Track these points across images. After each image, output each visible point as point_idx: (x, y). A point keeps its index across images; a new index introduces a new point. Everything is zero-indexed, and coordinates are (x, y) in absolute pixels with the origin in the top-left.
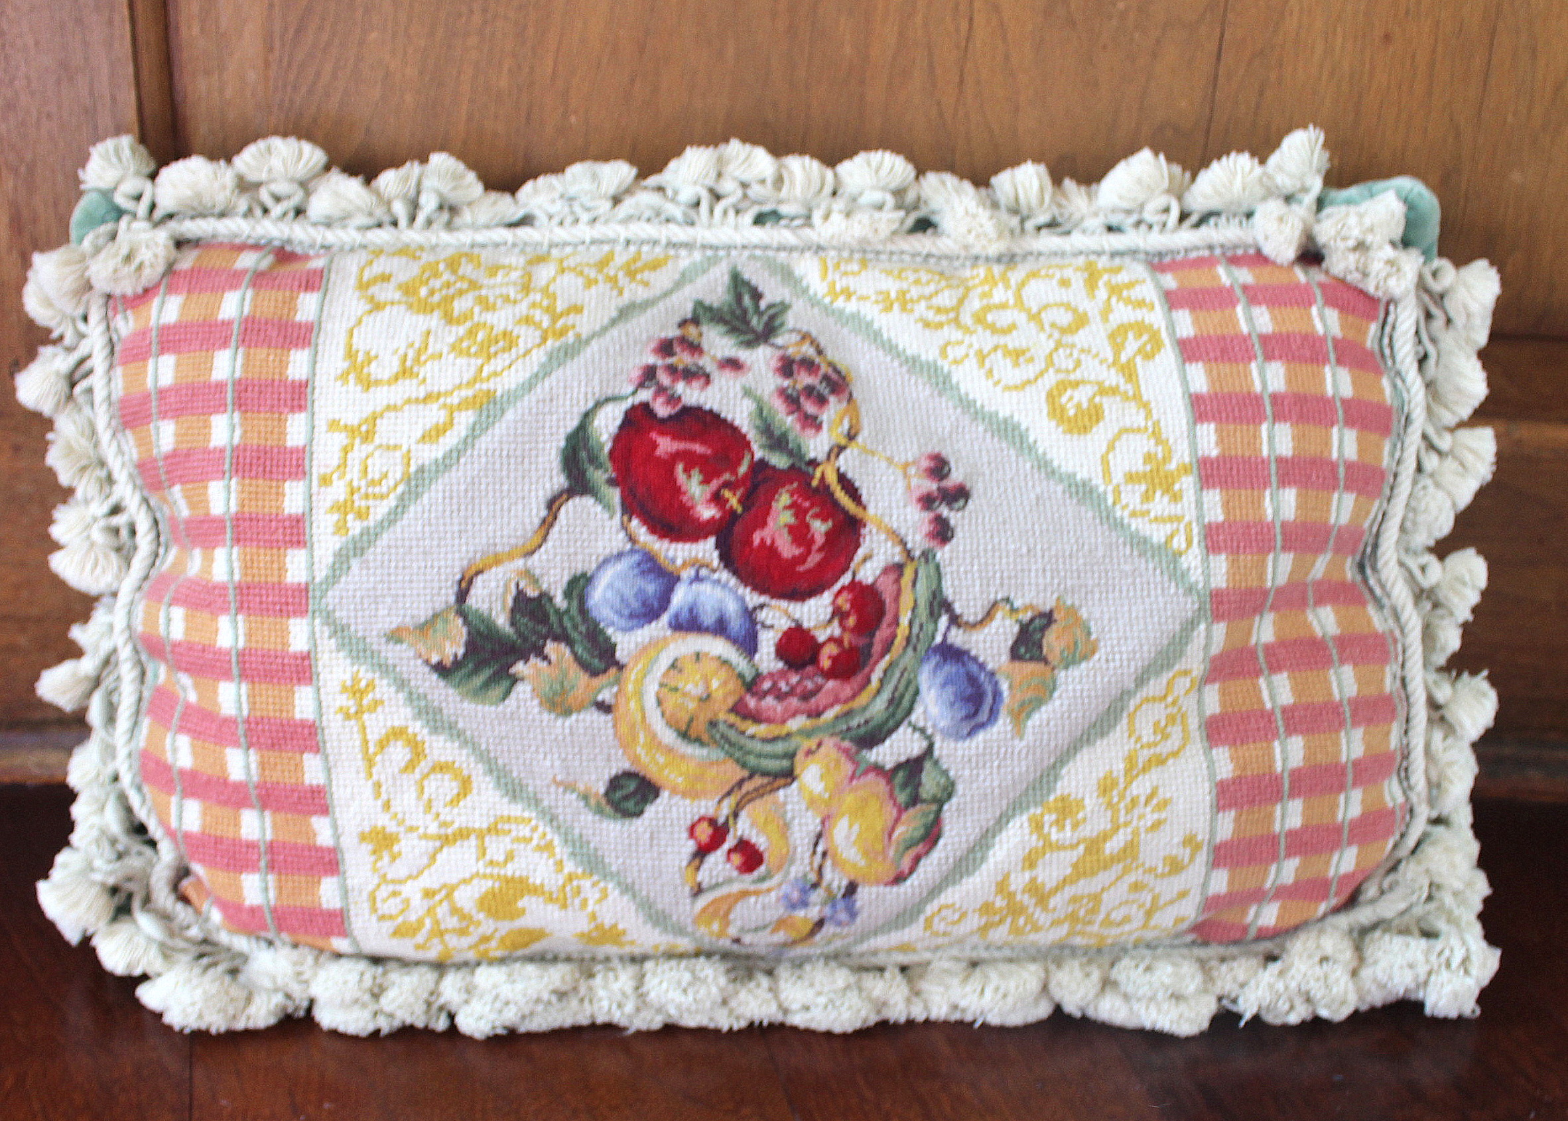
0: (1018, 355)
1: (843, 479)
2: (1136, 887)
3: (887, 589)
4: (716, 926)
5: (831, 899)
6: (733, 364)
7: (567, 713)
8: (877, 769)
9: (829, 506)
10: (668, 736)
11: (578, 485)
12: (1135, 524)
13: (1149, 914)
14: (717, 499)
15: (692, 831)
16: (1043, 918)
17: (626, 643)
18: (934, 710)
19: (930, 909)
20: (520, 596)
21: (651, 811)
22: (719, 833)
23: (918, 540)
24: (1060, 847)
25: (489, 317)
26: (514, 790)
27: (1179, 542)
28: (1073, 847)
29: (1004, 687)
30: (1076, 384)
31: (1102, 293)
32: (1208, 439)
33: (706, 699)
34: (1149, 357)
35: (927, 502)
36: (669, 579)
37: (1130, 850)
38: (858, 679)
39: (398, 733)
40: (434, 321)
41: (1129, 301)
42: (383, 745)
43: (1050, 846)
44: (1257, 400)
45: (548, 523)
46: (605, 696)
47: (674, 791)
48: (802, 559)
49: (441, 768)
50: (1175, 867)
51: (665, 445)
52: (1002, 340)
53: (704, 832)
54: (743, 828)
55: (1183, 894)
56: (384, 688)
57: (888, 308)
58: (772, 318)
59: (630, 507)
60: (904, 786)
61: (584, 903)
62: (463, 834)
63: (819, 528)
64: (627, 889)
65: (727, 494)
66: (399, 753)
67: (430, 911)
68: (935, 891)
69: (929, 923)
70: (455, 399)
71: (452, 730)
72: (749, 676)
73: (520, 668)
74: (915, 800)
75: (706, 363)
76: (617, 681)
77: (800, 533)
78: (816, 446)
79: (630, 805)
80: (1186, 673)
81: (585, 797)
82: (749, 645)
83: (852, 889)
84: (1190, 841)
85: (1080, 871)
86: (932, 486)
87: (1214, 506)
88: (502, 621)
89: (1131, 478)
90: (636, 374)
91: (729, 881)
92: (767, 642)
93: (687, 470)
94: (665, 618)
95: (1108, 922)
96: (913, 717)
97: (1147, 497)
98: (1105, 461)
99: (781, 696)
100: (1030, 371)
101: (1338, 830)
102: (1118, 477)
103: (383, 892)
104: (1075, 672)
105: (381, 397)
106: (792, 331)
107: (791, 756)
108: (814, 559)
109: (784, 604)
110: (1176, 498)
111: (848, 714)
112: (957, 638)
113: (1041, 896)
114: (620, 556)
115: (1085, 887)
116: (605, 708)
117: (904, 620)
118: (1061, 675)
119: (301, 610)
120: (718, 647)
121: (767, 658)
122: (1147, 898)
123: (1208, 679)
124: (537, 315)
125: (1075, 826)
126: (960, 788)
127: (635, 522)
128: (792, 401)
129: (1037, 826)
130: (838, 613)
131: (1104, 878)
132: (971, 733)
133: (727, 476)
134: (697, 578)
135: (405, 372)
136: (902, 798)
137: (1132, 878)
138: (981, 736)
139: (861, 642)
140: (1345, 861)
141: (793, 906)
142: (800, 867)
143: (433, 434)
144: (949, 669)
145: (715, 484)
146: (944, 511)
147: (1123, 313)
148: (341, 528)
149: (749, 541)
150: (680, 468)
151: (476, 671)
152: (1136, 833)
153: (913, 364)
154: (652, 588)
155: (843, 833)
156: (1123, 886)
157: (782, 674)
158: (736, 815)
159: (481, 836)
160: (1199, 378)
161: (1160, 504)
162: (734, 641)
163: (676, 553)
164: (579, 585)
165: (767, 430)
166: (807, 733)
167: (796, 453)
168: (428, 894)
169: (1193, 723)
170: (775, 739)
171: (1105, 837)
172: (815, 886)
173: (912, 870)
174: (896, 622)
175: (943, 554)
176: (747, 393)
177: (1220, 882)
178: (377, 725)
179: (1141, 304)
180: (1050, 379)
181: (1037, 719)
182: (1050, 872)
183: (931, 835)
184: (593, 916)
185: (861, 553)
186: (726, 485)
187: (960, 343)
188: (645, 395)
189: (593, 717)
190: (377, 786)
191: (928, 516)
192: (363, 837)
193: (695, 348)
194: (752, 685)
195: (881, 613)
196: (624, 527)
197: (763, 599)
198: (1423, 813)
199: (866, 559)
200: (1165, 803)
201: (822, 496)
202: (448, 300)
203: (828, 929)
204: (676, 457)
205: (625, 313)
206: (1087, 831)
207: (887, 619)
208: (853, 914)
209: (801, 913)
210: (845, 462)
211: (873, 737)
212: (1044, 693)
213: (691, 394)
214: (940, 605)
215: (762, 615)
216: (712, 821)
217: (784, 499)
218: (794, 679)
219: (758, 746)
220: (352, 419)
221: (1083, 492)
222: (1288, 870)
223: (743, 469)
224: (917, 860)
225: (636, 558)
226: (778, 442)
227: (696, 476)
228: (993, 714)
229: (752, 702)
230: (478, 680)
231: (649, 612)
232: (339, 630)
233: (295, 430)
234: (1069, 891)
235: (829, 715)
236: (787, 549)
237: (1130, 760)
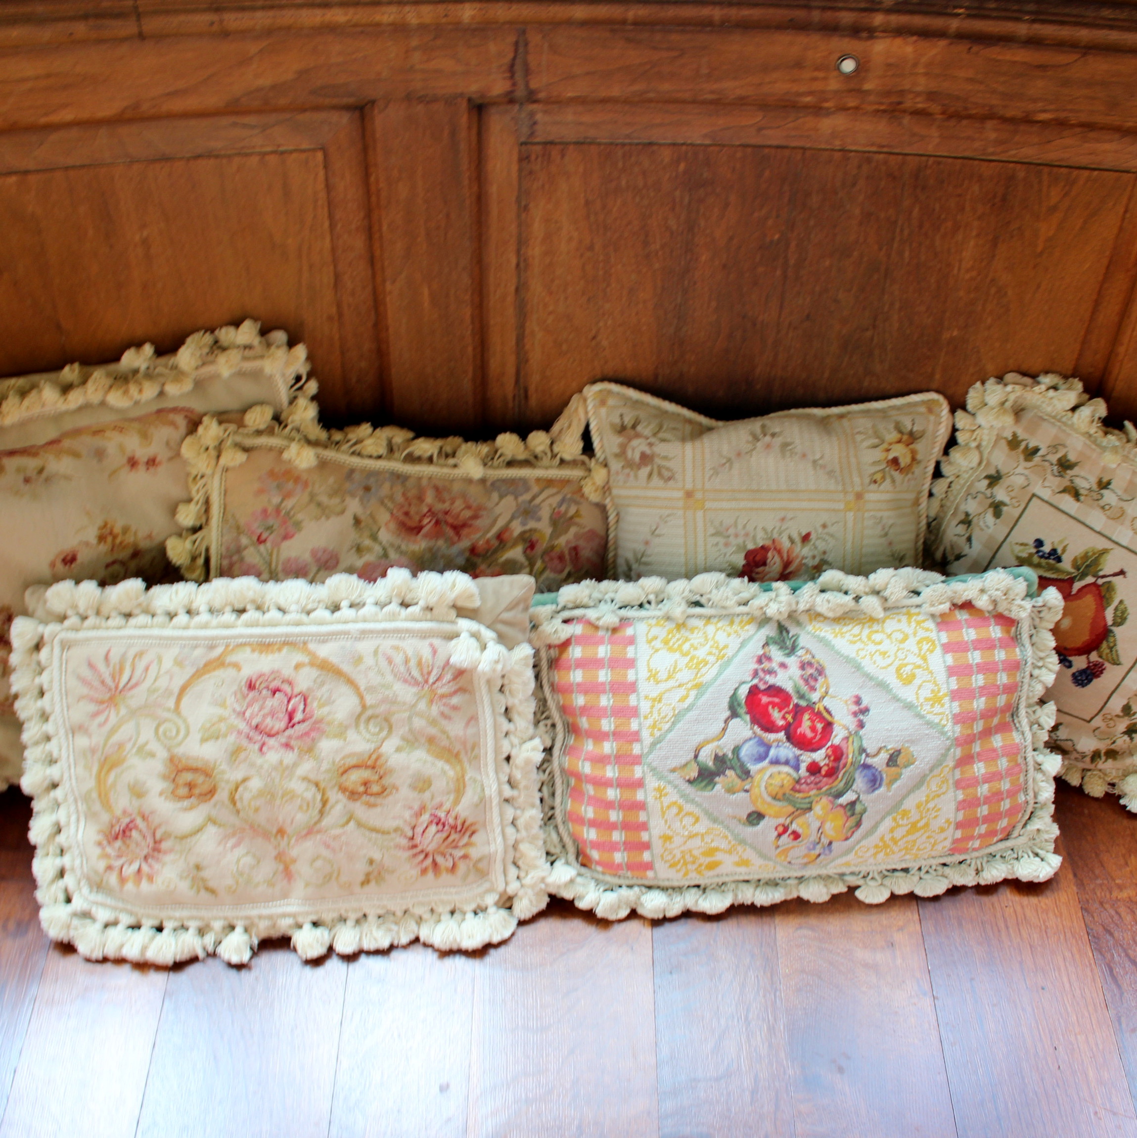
0: (884, 654)
1: (825, 708)
2: (929, 837)
3: (844, 746)
4: (783, 858)
5: (824, 848)
6: (783, 665)
7: (734, 793)
8: (841, 806)
9: (822, 719)
10: (769, 799)
11: (734, 714)
12: (929, 717)
13: (933, 846)
14: (784, 718)
15: (776, 829)
16: (895, 849)
17: (753, 768)
18: (861, 785)
19: (857, 848)
20: (716, 756)
21: (763, 823)
22: (786, 829)
23: (853, 727)
24: (902, 826)
25: (695, 653)
26: (715, 820)
27: (944, 722)
28: (907, 825)
29: (884, 776)
30: (906, 665)
31: (913, 624)
32: (954, 684)
33: (782, 786)
34: (932, 652)
35: (855, 714)
36: (769, 747)
37: (927, 825)
38: (834, 777)
39: (675, 803)
40: (677, 655)
41: (923, 628)
42: (669, 807)
43: (898, 826)
44: (971, 666)
45: (724, 730)
46: (747, 787)
47: (770, 816)
48: (814, 738)
49: (689, 814)
50: (942, 830)
51: (765, 699)
52: (879, 647)
53: (781, 829)
54: (794, 827)
55: (945, 839)
56: (669, 789)
57: (836, 636)
58: (794, 642)
59: (754, 721)
60: (850, 810)
61: (738, 853)
62: (696, 835)
63: (820, 726)
64: (754, 848)
65: (787, 716)
66: (674, 810)
67: (683, 857)
68: (858, 842)
69: (856, 854)
70: (689, 685)
71: (692, 801)
72: (797, 778)
73: (717, 779)
74: (853, 814)
75: (774, 665)
76: (752, 782)
77: (813, 729)
78: (815, 697)
79: (755, 822)
80: (947, 766)
81: (740, 821)
82: (797, 768)
83: (830, 843)
84: (948, 821)
85: (908, 833)
86: (855, 708)
87: (956, 707)
88: (710, 764)
89: (927, 699)
90: (751, 672)
91: (789, 843)
92: (803, 767)
93: (773, 707)
94: (767, 760)
95: (918, 849)
96: (853, 787)
97: (932, 706)
98: (917, 694)
99: (808, 784)
100: (889, 661)
101: (1001, 813)
102: (921, 700)
103: (666, 853)
104: (909, 769)
105: (663, 686)
106: (802, 648)
107: (811, 803)
108: (818, 737)
109: (809, 753)
110: (942, 706)
111: (831, 788)
112: (869, 761)
113: (895, 841)
114: (750, 739)
115: (910, 838)
116: (747, 791)
117: (850, 756)
118: (904, 771)
119: (639, 763)
120: (786, 769)
121: (803, 771)
122: (932, 841)
123: (956, 767)
124: (714, 651)
125: (908, 819)
126: (869, 809)
127: (756, 727)
128: (806, 681)
129: (895, 819)
130: (828, 756)
131: (918, 834)
132: (873, 791)
133: (786, 710)
134: (778, 746)
135: (670, 677)
136: (849, 814)
137: (927, 835)
138: (877, 792)
139: (836, 765)
140: (1004, 823)
141: (810, 850)
142: (814, 837)
143: (683, 699)
144: (865, 771)
145: (783, 712)
146: (861, 717)
147: (921, 634)
148: (652, 735)
149: (796, 732)
150: (770, 707)
151: (702, 781)
152: (929, 819)
153: (848, 660)
154: (762, 750)
155: (828, 826)
156: (924, 837)
157: (808, 777)
158: (791, 823)
159: (702, 835)
160: (950, 659)
161: (937, 709)
162: (792, 767)
163: (771, 737)
164: (736, 750)
165: (798, 692)
166: (817, 795)
167: (808, 700)
168: (682, 852)
169: (951, 782)
170: (805, 798)
171: (918, 821)
172: (818, 843)
173: (851, 836)
174: (847, 757)
175: (862, 732)
176: (790, 678)
177: (959, 834)
178: (666, 801)
179: (927, 630)
180: (897, 663)
181: (895, 786)
182: (898, 834)
183: (858, 824)
184: (741, 856)
185: (834, 733)
186: (786, 713)
187: (863, 649)
188: (755, 681)
189: (742, 795)
190: (666, 821)
191: (856, 719)
192: (660, 837)
193: (769, 659)
194: (798, 782)
195: (842, 754)
196: (752, 729)
197: (802, 752)
198: (1031, 802)
199: (836, 736)
200: (939, 810)
201: (819, 715)
202: (680, 646)
203: (822, 857)
204: (769, 703)
205: (743, 645)
206: (912, 820)
207: (844, 757)
208: (831, 851)
209: (813, 852)
210: (826, 702)
211: (839, 795)
212: (897, 777)
213: (771, 680)
214: (862, 750)
215: (801, 758)
216: (783, 825)
217: (806, 716)
218: (813, 778)
219: (799, 800)
220: (654, 695)
221: (909, 706)
222: (983, 829)
223: (791, 706)
224: (853, 832)
225: (756, 739)
226: (802, 697)
227: (776, 710)
228: (880, 785)
229: (798, 787)
230: (703, 784)
231: (761, 758)
232: (653, 769)
233: (633, 700)
234: (905, 839)
235: (824, 789)
236: (809, 734)
237: (927, 796)
